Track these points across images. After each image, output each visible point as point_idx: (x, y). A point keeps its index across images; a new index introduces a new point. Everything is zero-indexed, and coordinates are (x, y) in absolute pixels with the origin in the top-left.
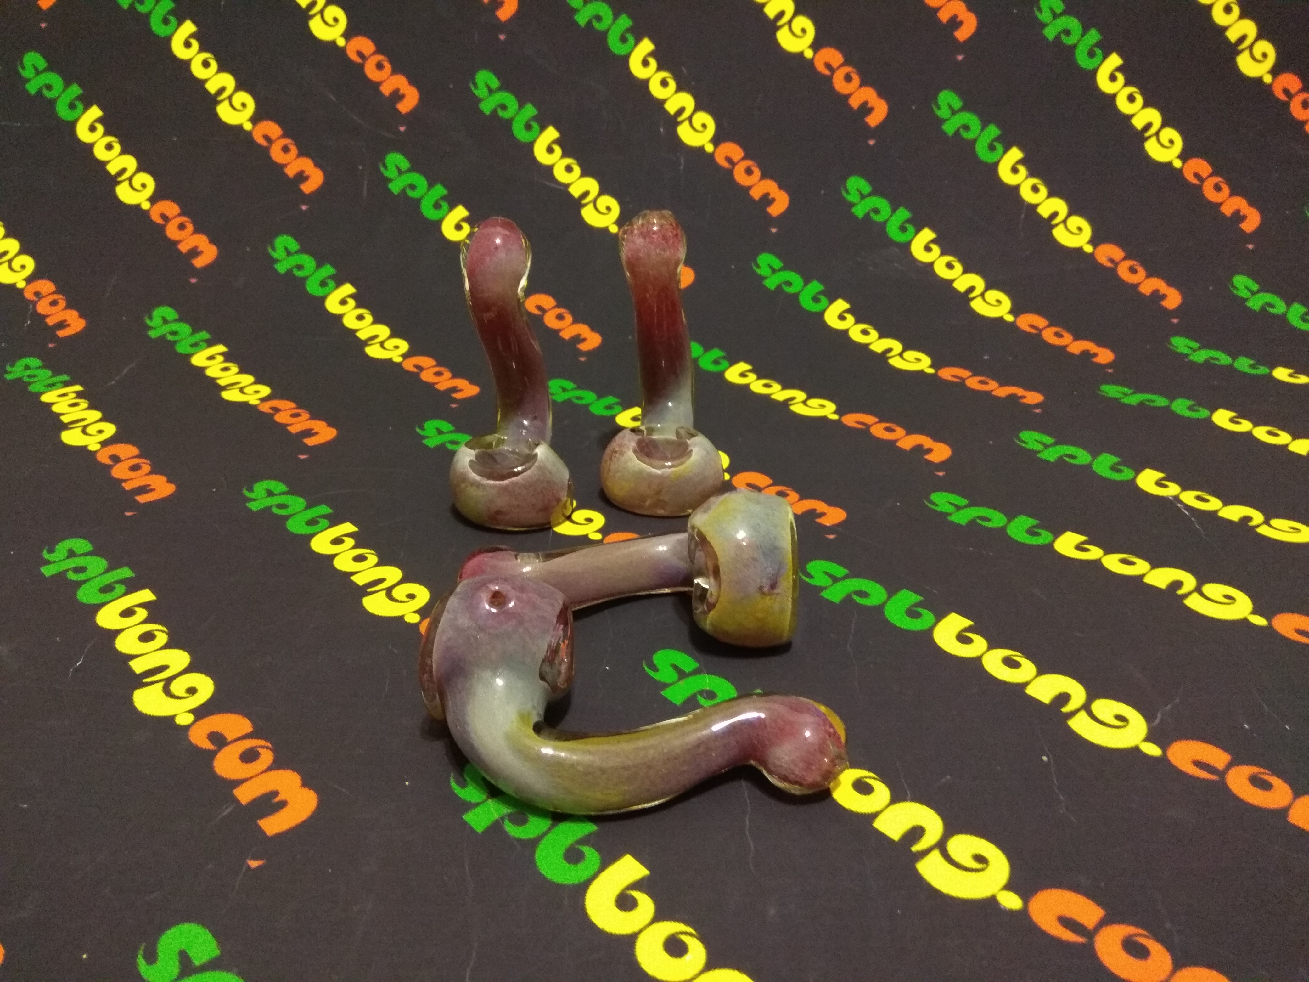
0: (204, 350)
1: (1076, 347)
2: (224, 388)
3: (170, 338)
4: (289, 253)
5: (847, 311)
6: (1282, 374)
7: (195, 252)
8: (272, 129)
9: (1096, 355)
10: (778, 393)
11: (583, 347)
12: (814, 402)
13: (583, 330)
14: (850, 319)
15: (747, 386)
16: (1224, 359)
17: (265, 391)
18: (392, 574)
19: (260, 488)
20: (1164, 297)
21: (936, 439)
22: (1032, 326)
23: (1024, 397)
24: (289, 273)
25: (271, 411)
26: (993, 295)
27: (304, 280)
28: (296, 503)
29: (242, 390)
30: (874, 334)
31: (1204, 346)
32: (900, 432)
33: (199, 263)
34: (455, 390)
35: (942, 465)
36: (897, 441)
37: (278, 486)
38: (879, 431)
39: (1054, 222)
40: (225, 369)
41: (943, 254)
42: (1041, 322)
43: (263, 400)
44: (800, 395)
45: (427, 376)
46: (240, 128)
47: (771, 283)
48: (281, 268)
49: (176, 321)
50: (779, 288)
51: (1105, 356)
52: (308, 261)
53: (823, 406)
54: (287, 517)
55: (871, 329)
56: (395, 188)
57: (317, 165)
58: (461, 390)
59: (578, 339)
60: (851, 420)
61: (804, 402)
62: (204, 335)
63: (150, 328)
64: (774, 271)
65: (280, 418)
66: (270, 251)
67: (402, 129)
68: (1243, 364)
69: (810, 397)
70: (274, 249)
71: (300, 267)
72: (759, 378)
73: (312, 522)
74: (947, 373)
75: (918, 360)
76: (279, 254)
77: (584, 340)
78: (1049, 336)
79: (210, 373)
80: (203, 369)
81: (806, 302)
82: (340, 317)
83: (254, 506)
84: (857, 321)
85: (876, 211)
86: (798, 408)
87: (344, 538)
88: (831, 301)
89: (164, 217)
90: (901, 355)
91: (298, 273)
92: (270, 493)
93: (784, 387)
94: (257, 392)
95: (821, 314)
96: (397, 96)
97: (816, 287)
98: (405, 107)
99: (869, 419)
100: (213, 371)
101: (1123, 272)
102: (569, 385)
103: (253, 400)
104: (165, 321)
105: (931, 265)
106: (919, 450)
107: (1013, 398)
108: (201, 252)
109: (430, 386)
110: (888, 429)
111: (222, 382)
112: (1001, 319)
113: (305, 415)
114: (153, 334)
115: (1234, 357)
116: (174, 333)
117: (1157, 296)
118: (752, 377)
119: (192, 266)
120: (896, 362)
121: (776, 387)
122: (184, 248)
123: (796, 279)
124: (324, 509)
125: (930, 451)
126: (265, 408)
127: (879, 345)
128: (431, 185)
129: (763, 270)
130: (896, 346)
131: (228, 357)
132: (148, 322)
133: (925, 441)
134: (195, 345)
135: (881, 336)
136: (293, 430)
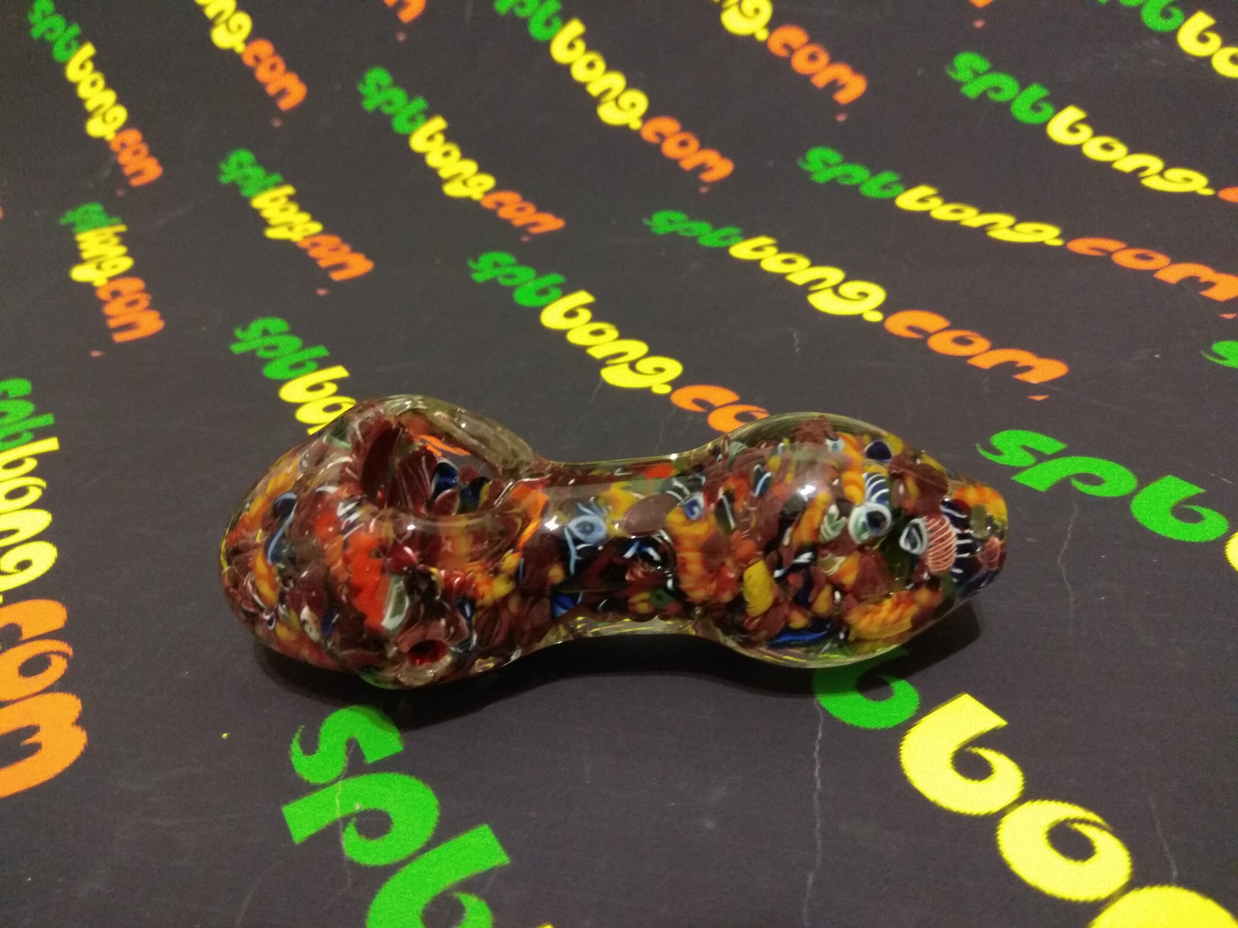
7: (283, 93)
11: (708, 177)
13: (711, 157)
24: (378, 111)
33: (285, 104)
48: (369, 105)
52: (398, 95)
77: (710, 169)
91: (387, 110)
102: (678, 216)
122: (272, 90)
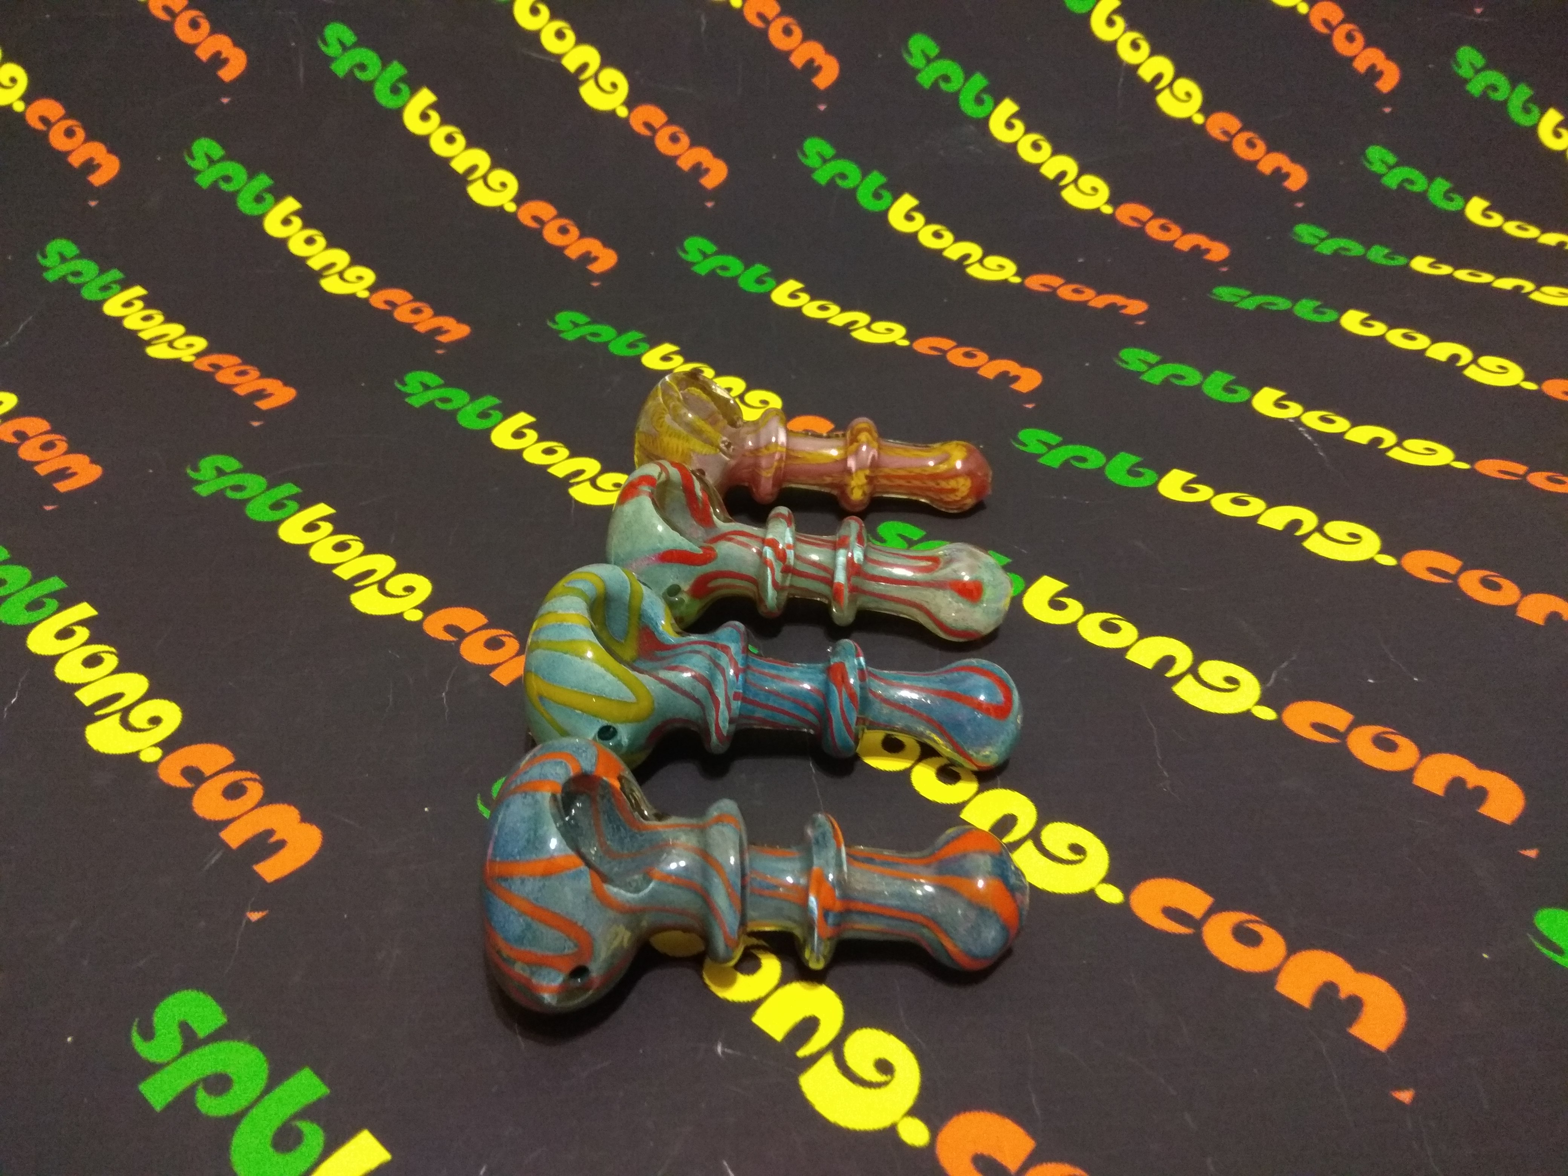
0: (115, 295)
1: (1186, 242)
2: (149, 343)
3: (72, 280)
4: (212, 162)
5: (915, 209)
6: (1421, 264)
9: (1208, 251)
10: (837, 317)
12: (880, 326)
14: (919, 218)
15: (798, 310)
16: (1355, 249)
17: (200, 343)
18: (384, 563)
19: (208, 465)
20: (1287, 176)
21: (1024, 364)
22: (1134, 219)
23: (1125, 307)
25: (211, 369)
26: (1089, 181)
27: (234, 195)
28: (254, 483)
29: (171, 344)
30: (948, 236)
31: (1333, 234)
32: (982, 357)
34: (439, 331)
35: (1031, 396)
36: (977, 368)
37: (230, 463)
38: (957, 357)
39: (1159, 87)
40: (147, 318)
41: (1028, 131)
42: (1143, 212)
43: (199, 355)
44: (863, 318)
45: (403, 315)
47: (822, 177)
49: (77, 257)
50: (832, 183)
51: (1218, 252)
53: (890, 330)
54: (245, 502)
55: (944, 230)
56: (340, 68)
57: (237, 43)
58: (447, 332)
59: (587, 258)
60: (923, 346)
61: (868, 327)
62: (115, 274)
63: (46, 269)
64: (825, 161)
65: (223, 377)
66: (187, 159)
68: (1378, 254)
69: (874, 319)
70: (192, 157)
71: (227, 179)
72: (813, 298)
73: (278, 506)
74: (1036, 282)
75: (1001, 267)
76: (198, 163)
78: (1154, 230)
79: (129, 324)
80: (119, 320)
81: (866, 200)
82: (283, 242)
83: (203, 490)
84: (928, 222)
85: (946, 79)
86: (861, 335)
87: (320, 523)
88: (896, 197)
89: (44, 120)
90: (981, 261)
92: (220, 472)
93: (844, 309)
94: (190, 346)
95: (884, 214)
97: (876, 179)
99: (945, 343)
100: (133, 321)
101: (1240, 147)
103: (187, 356)
104: (63, 259)
105: (1014, 146)
106: (1005, 378)
107: (1112, 308)
108: (99, 166)
109: (408, 328)
110: (968, 355)
111: (145, 336)
112: (1097, 212)
113: (254, 373)
114: (51, 276)
115: (1368, 246)
116: (77, 274)
117: (1279, 175)
118: (804, 297)
119: (91, 185)
120: (975, 271)
121: (834, 309)
123: (851, 169)
124: (290, 489)
125: (1016, 378)
126: (203, 365)
127: (954, 250)
128: (385, 63)
129: (812, 161)
130: (974, 250)
131: (149, 302)
132: (41, 260)
133: (1011, 367)
134: (105, 288)
135: (958, 239)
136: (241, 391)
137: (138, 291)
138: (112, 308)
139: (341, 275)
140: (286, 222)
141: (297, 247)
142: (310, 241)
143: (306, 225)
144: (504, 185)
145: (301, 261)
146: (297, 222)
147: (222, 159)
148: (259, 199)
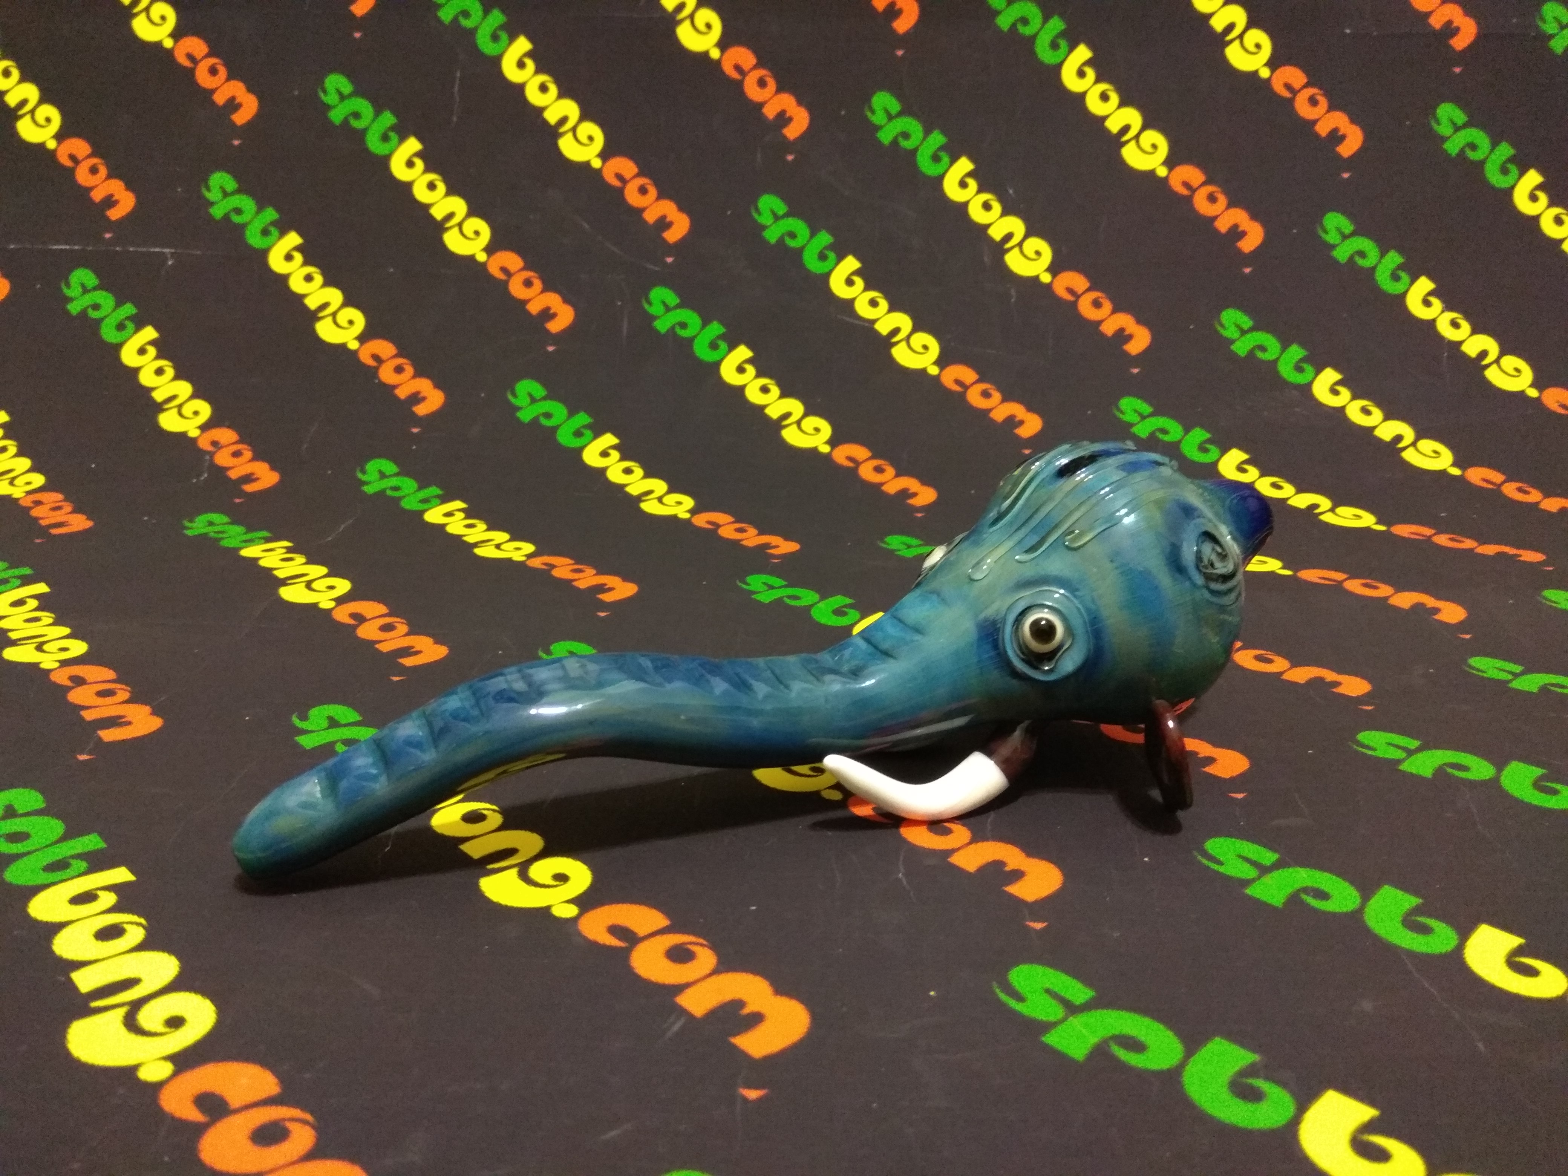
0: (434, 507)
1: (1552, 504)
2: (475, 545)
3: (391, 493)
4: (533, 400)
5: (1247, 462)
8: (511, 260)
14: (1253, 470)
17: (529, 547)
19: (559, 649)
22: (1486, 481)
23: (1519, 555)
26: (1428, 445)
27: (554, 429)
29: (497, 547)
30: (1288, 487)
32: (1386, 589)
34: (768, 546)
35: (1462, 627)
36: (1386, 598)
37: (584, 649)
38: (1356, 587)
39: (1485, 362)
40: (470, 526)
41: (1354, 397)
42: (1495, 476)
43: (530, 556)
45: (727, 533)
46: (471, 258)
47: (1142, 430)
49: (397, 474)
50: (1153, 436)
55: (1283, 482)
56: (662, 325)
57: (566, 301)
58: (776, 547)
59: (906, 493)
62: (434, 491)
63: (365, 483)
64: (1143, 417)
65: (560, 573)
66: (510, 397)
67: (669, 260)
70: (515, 395)
71: (548, 415)
74: (1404, 531)
75: (1358, 516)
76: (521, 400)
78: (1511, 491)
79: (452, 530)
80: (441, 526)
81: (1192, 452)
82: (603, 471)
84: (1264, 474)
85: (1262, 348)
88: (1224, 451)
89: (376, 358)
90: (1333, 511)
94: (518, 548)
95: (1214, 466)
96: (663, 224)
97: (1200, 434)
98: (673, 235)
100: (455, 528)
103: (518, 556)
104: (383, 475)
105: (1342, 410)
106: (1422, 609)
107: (1505, 556)
108: (424, 399)
109: (735, 542)
110: (1368, 586)
111: (470, 539)
112: (1445, 473)
113: (591, 571)
114: (369, 489)
116: (396, 489)
119: (414, 414)
120: (1332, 517)
123: (1172, 425)
125: (1436, 610)
126: (536, 563)
127: (1300, 500)
128: (705, 323)
129: (1130, 417)
130: (1322, 501)
131: (470, 514)
132: (360, 476)
133: (1424, 599)
134: (425, 501)
135: (1300, 490)
136: (580, 585)
137: (459, 504)
138: (434, 516)
139: (660, 499)
140: (604, 454)
141: (615, 475)
142: (628, 471)
143: (623, 458)
144: (817, 430)
145: (620, 488)
146: (615, 455)
147: (544, 399)
148: (578, 434)
